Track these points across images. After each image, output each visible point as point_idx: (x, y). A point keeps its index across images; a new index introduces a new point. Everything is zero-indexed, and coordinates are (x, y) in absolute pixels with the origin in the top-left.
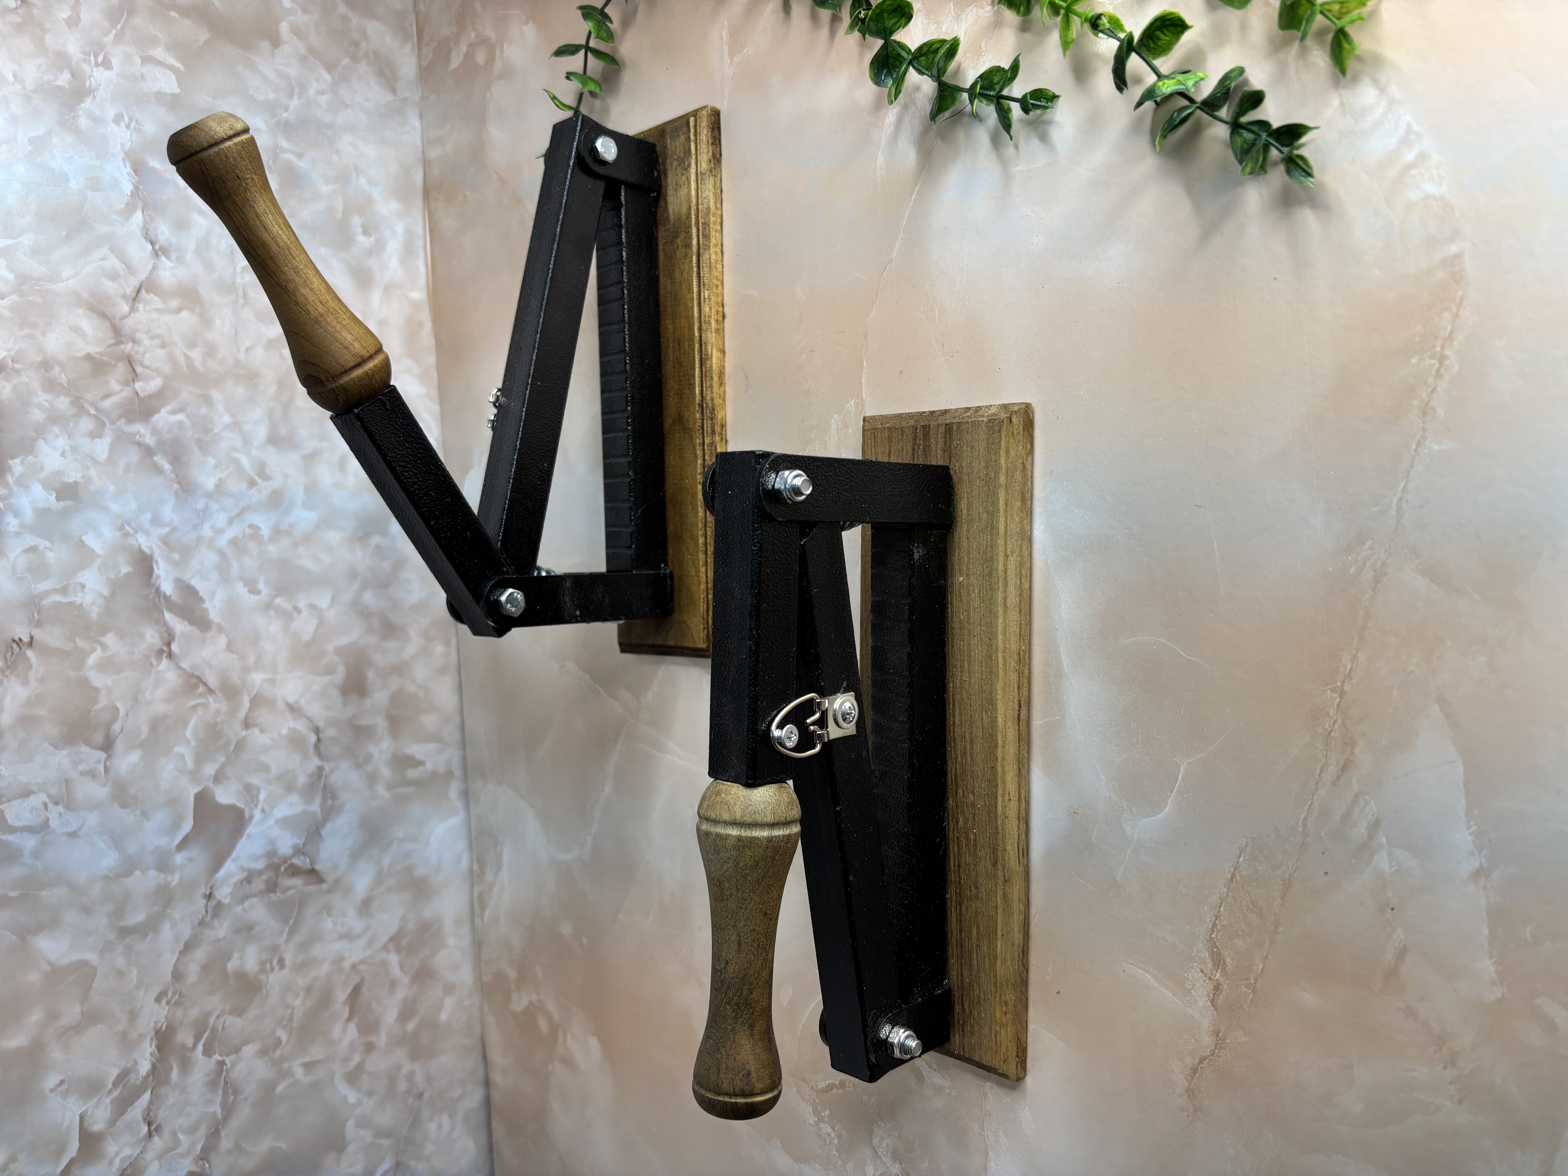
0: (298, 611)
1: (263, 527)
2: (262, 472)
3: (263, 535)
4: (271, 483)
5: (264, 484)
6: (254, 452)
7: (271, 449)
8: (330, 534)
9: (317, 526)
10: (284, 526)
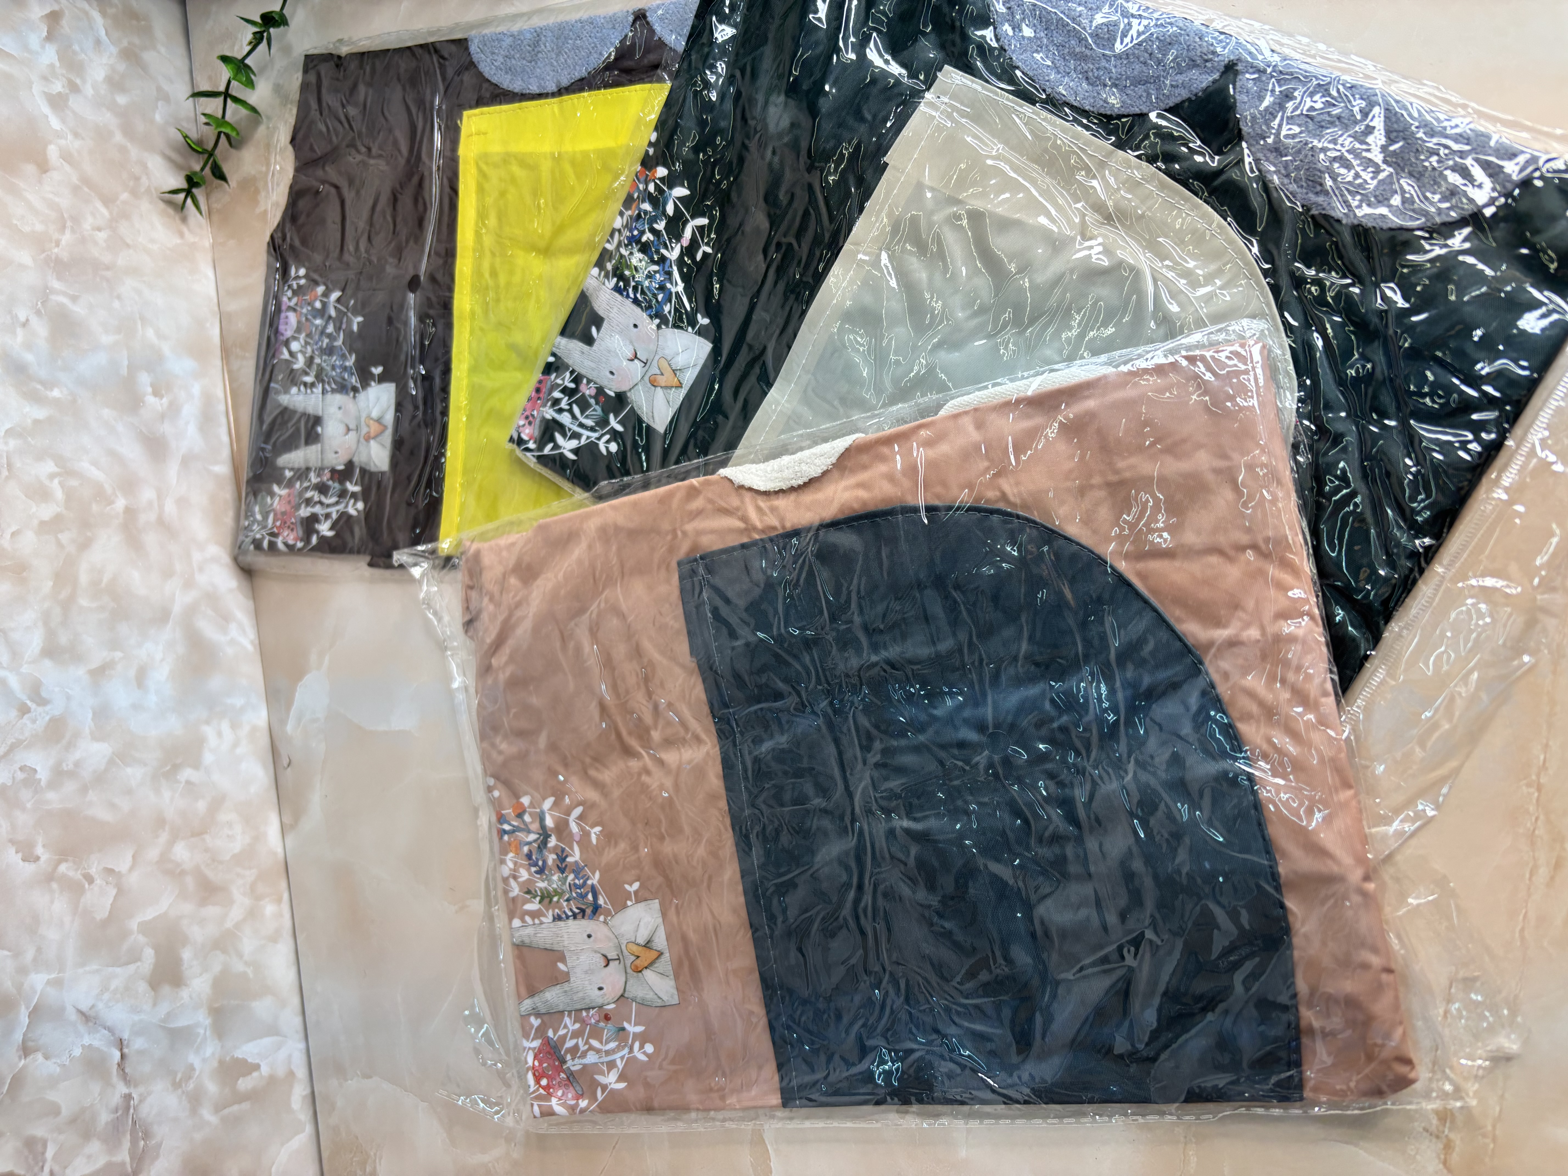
0: (90, 879)
1: (39, 768)
2: (37, 694)
3: (40, 780)
4: (48, 708)
5: (40, 709)
6: (25, 669)
7: (47, 663)
8: (129, 770)
9: (111, 762)
10: (68, 766)
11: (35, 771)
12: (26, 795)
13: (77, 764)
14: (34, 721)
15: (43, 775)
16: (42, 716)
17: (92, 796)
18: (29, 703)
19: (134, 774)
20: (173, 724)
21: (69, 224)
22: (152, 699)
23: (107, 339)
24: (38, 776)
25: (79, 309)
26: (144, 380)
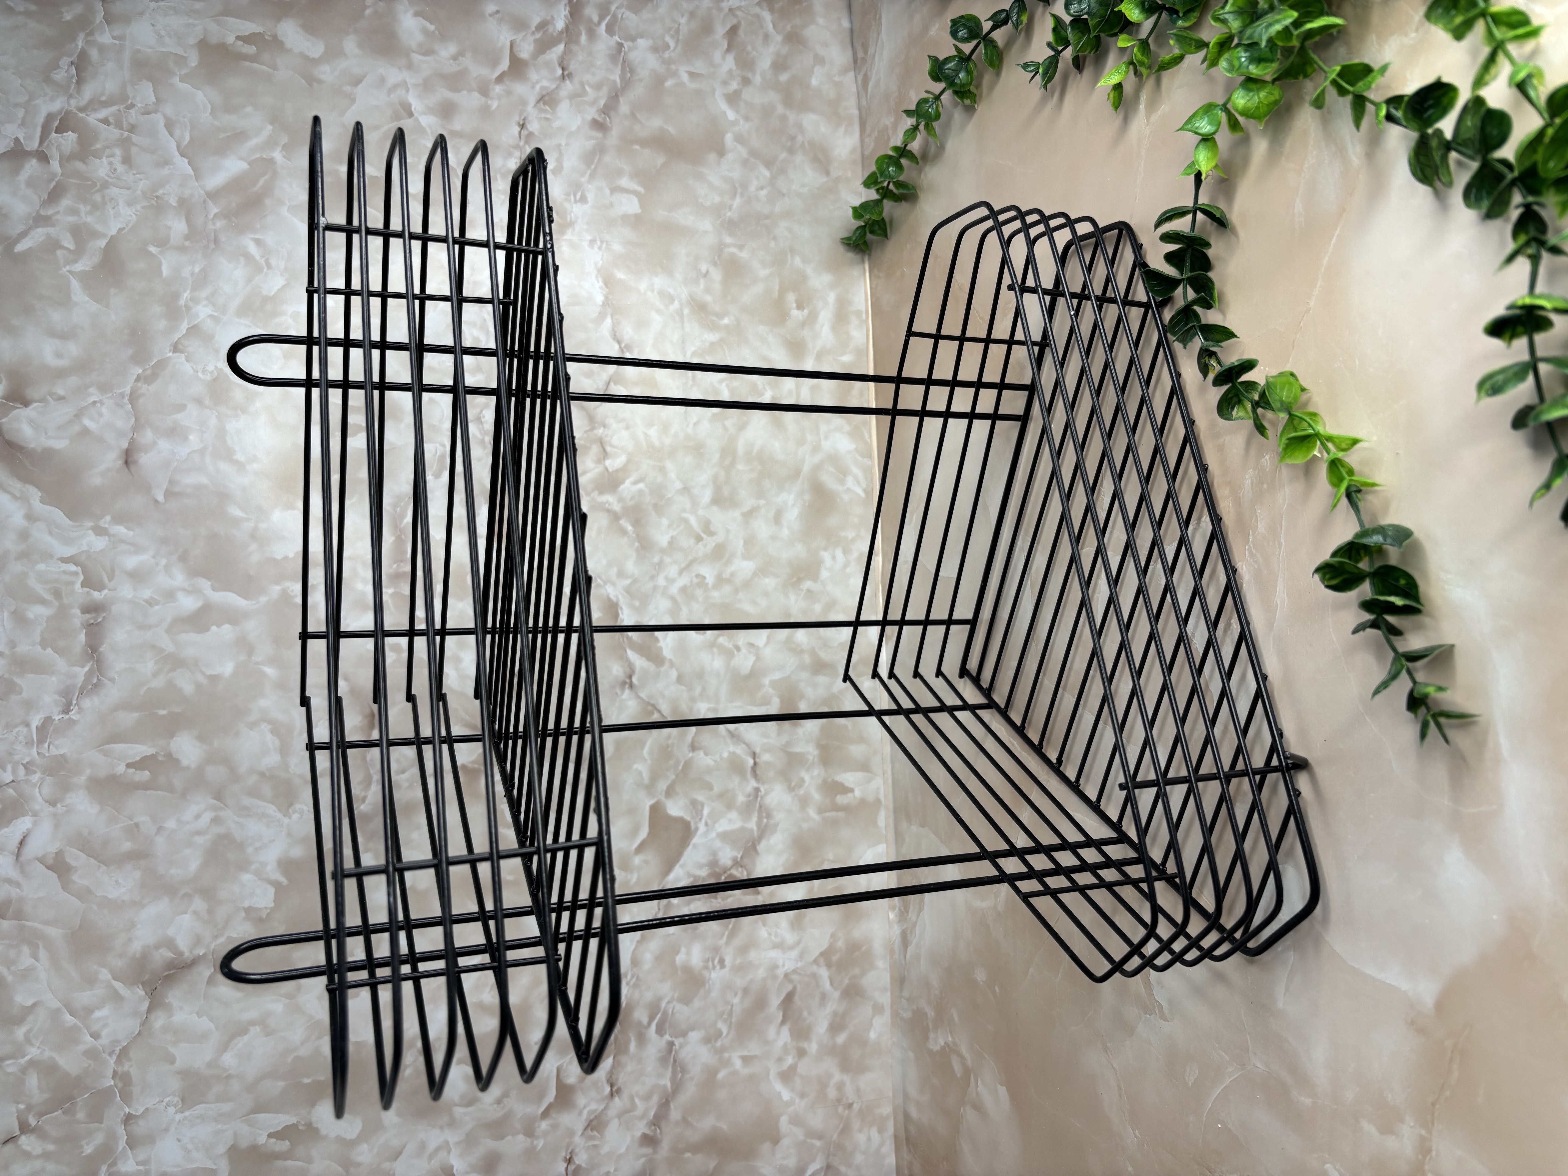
0: (738, 648)
1: (707, 576)
2: (707, 528)
3: (708, 584)
4: (714, 538)
5: (709, 539)
6: (701, 512)
7: (715, 509)
8: (767, 580)
9: (755, 574)
10: (726, 575)
11: (704, 578)
12: (699, 592)
13: (732, 575)
14: (705, 546)
15: (710, 580)
16: (710, 543)
17: (741, 595)
18: (702, 535)
19: (770, 583)
20: (800, 550)
21: (739, 190)
22: (785, 532)
23: (763, 273)
24: (707, 581)
25: (744, 255)
26: (791, 298)
